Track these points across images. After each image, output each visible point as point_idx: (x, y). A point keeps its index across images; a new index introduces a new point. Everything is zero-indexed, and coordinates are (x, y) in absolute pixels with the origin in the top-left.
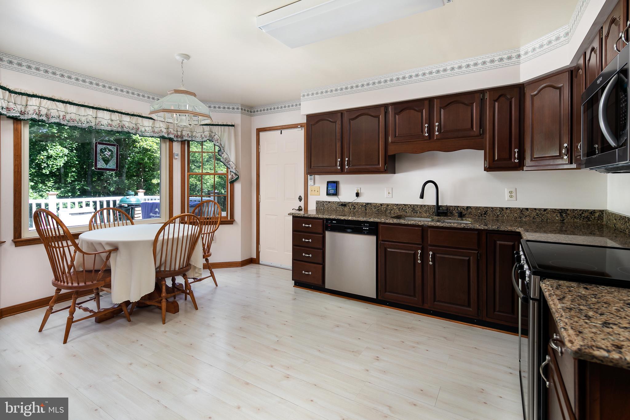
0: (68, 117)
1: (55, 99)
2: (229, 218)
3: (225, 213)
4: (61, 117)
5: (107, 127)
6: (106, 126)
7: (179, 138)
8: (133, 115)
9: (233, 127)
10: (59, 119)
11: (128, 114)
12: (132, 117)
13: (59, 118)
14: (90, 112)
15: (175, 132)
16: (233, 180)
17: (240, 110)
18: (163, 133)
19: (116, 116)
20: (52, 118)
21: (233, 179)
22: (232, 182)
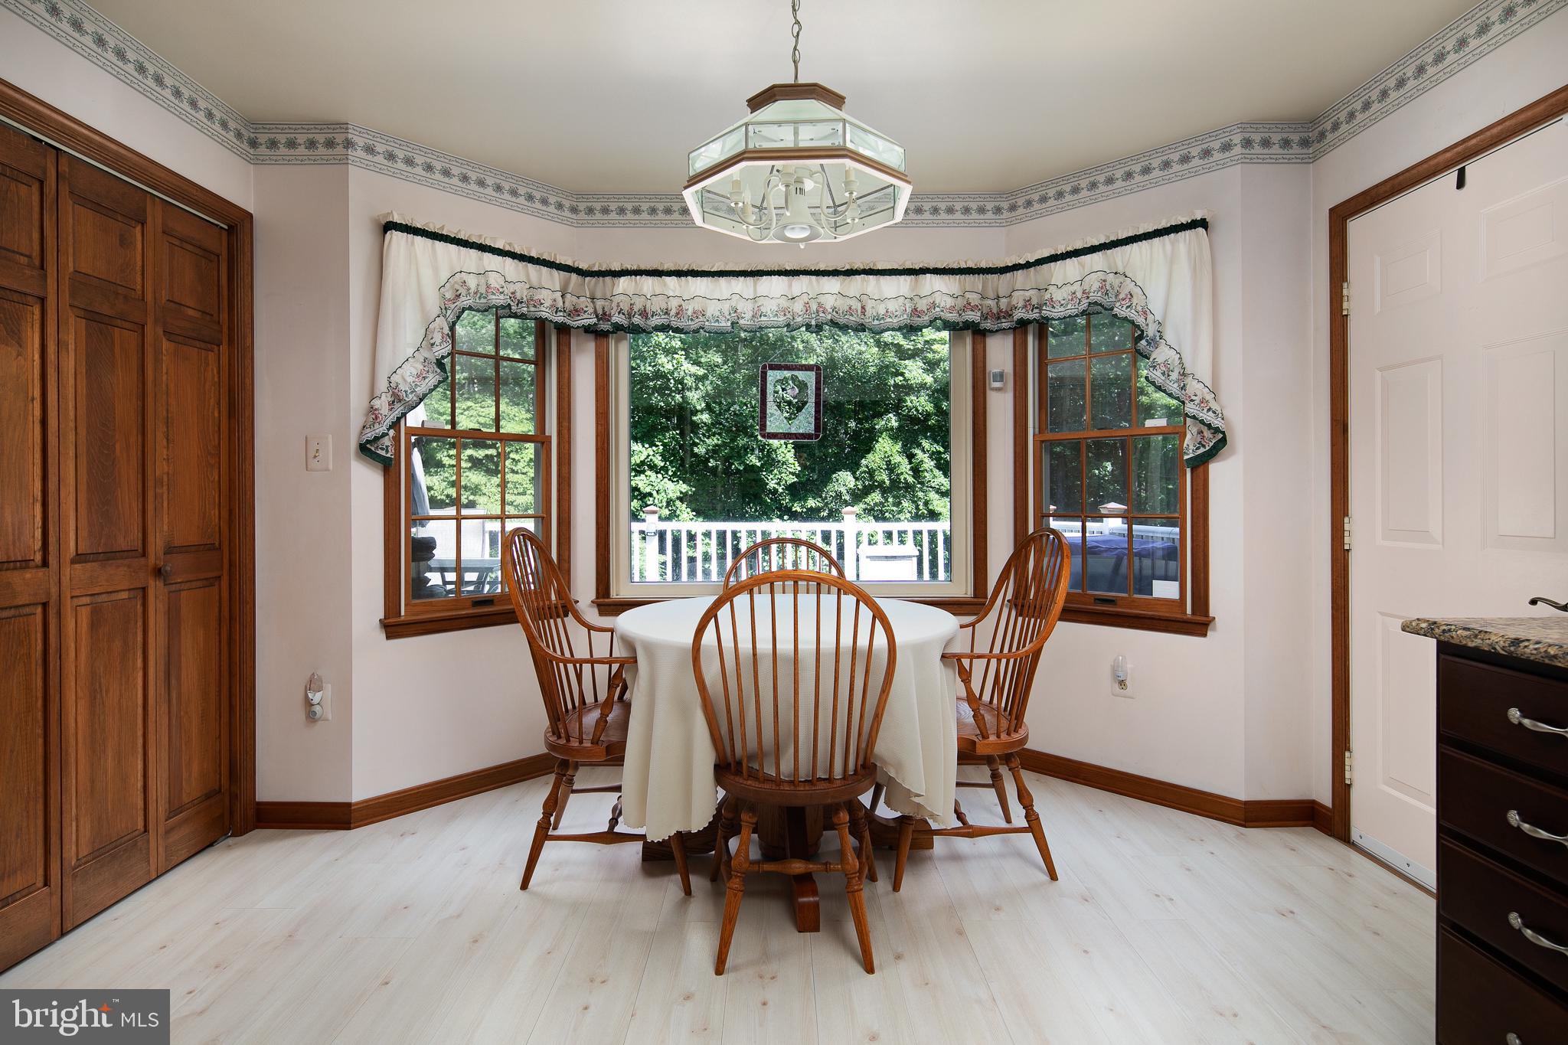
0: (690, 309)
1: (663, 271)
2: (1189, 610)
3: (1175, 585)
4: (673, 313)
5: (776, 319)
6: (771, 315)
7: (1003, 320)
8: (850, 273)
9: (1201, 230)
10: (666, 316)
11: (835, 273)
12: (848, 279)
13: (666, 313)
14: (740, 285)
15: (991, 303)
16: (1202, 450)
17: (1238, 150)
18: (937, 309)
19: (801, 284)
20: (652, 316)
21: (1204, 446)
22: (1200, 463)
